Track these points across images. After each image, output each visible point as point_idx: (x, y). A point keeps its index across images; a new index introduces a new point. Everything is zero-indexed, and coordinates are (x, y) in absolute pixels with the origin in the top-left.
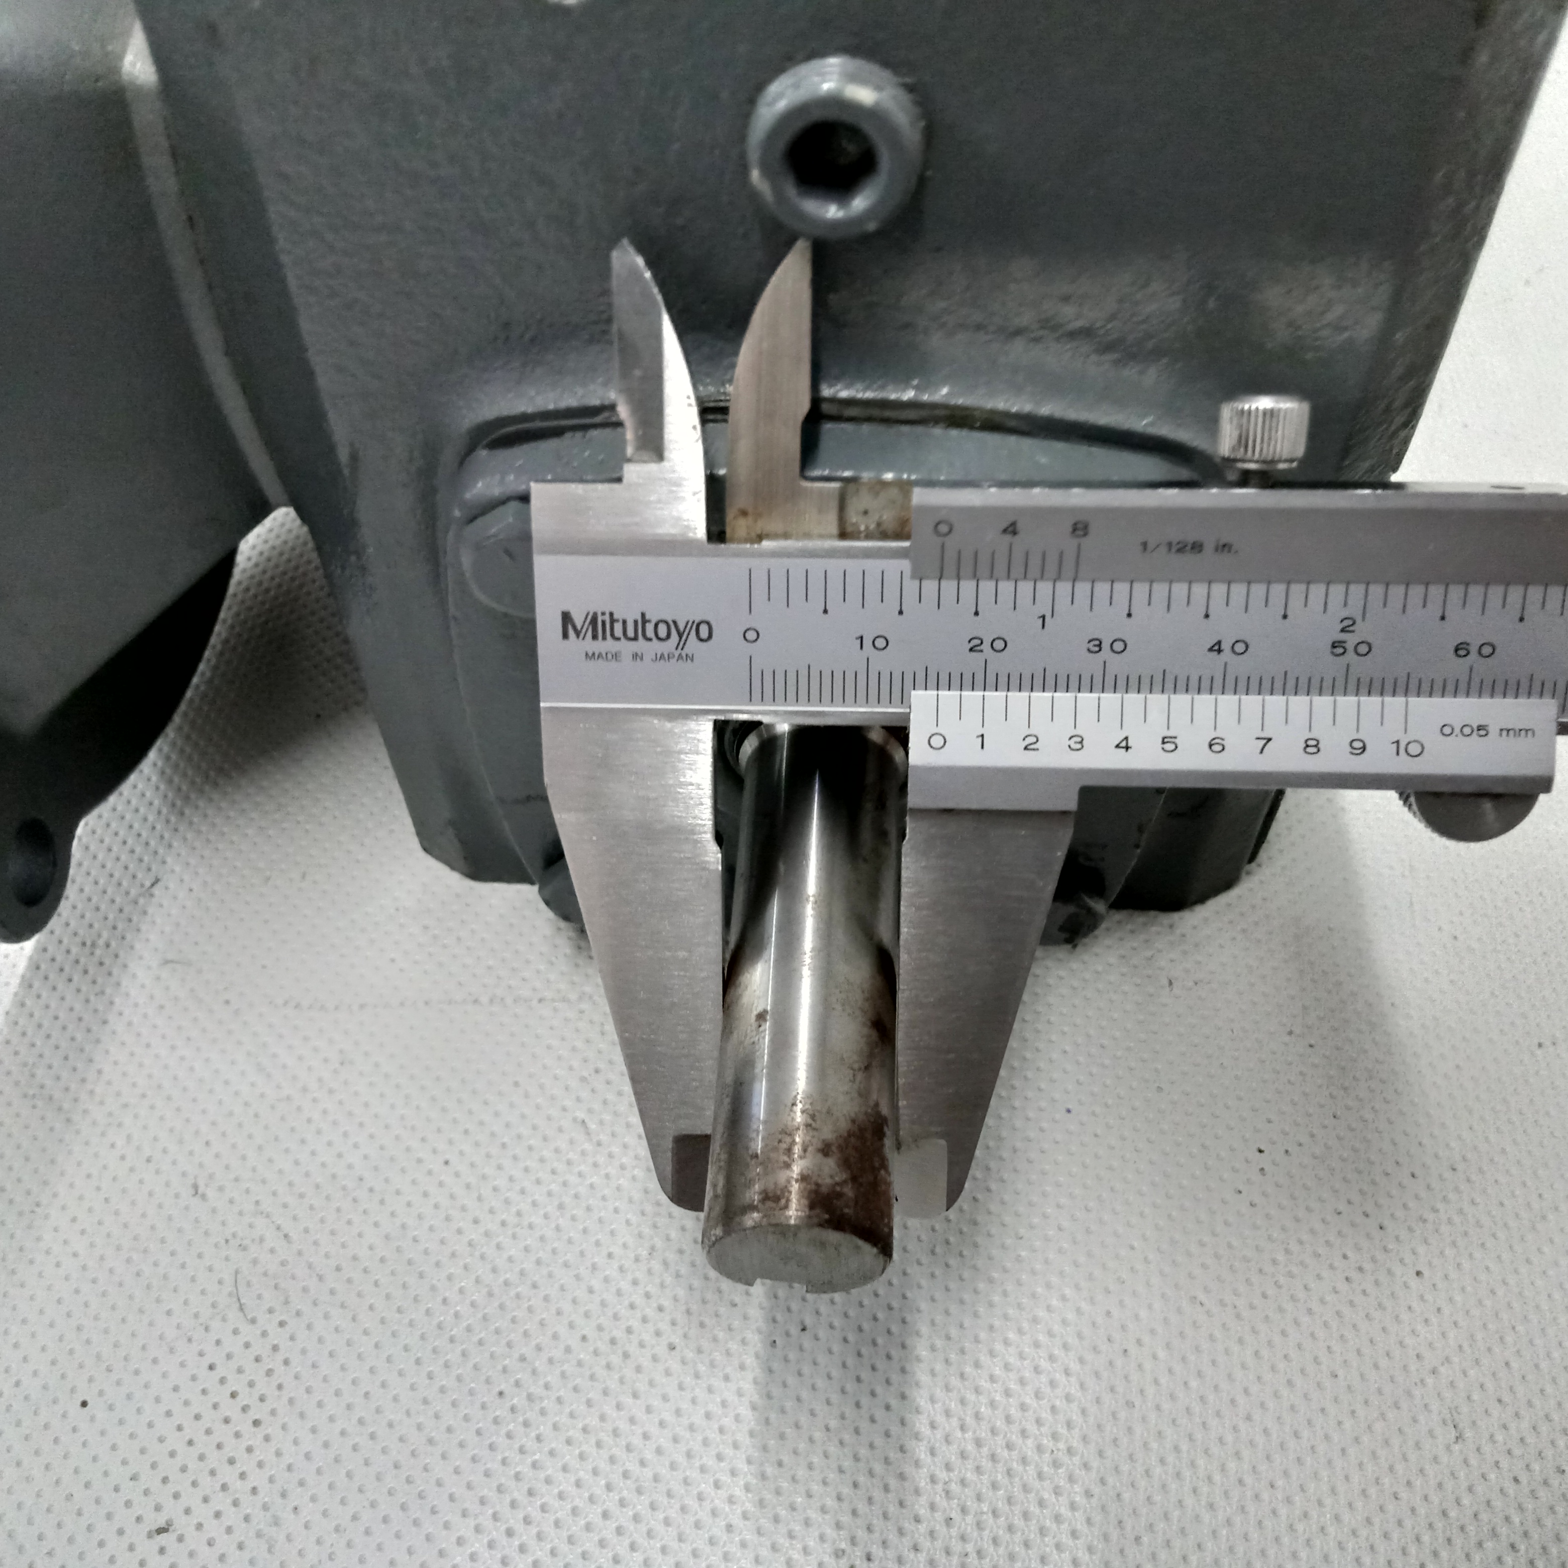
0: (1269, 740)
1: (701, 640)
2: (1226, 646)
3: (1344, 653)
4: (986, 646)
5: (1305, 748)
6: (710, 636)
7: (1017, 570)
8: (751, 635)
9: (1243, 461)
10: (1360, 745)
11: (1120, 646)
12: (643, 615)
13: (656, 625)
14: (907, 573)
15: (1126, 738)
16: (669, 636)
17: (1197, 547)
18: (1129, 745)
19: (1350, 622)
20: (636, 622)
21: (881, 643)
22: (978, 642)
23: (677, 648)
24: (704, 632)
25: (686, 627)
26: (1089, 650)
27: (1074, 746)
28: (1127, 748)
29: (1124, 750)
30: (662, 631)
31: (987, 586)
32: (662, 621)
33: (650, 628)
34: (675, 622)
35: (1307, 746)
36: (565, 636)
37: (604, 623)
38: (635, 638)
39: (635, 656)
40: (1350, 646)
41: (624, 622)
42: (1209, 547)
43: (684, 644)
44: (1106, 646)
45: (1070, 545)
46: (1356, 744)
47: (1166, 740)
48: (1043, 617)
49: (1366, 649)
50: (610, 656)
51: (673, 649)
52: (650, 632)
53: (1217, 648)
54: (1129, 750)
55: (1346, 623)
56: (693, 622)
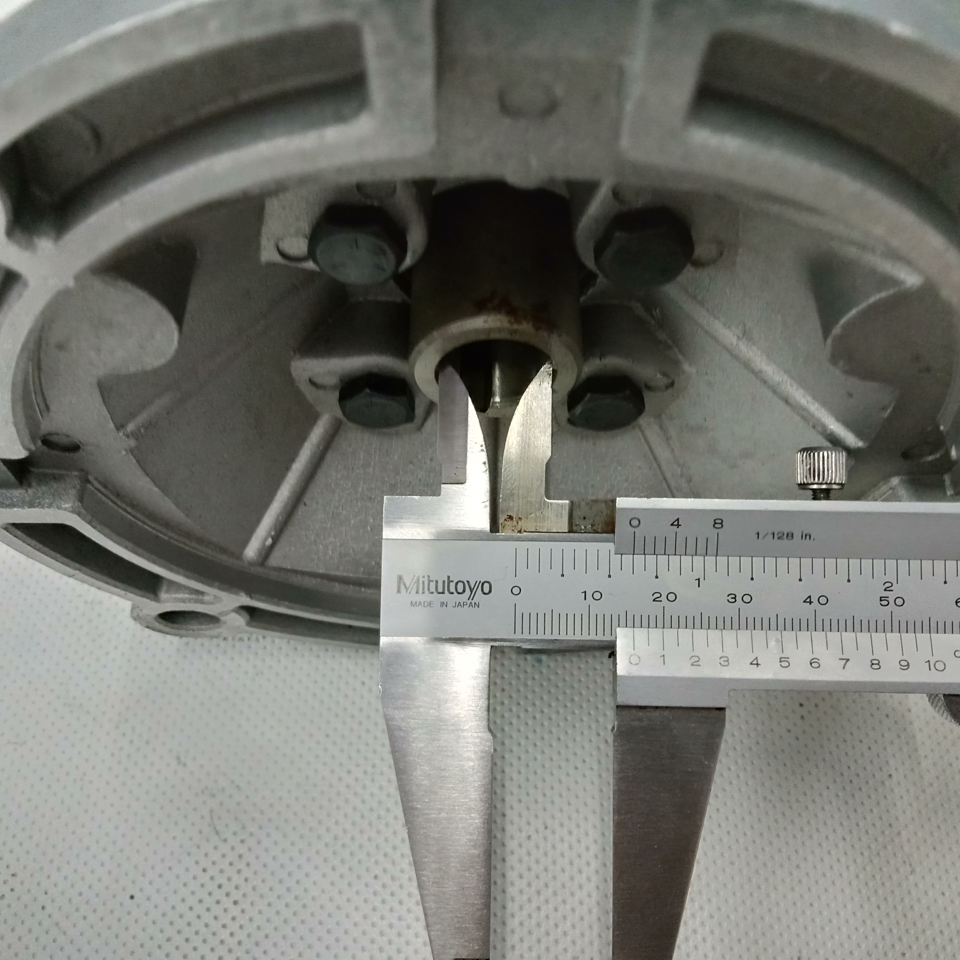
0: (848, 660)
1: (485, 594)
2: (814, 599)
3: (887, 605)
4: (664, 598)
5: (871, 666)
6: (490, 591)
7: (681, 549)
8: (516, 591)
9: (813, 484)
10: (906, 663)
11: (747, 599)
12: (449, 577)
13: (457, 584)
14: (613, 552)
15: (756, 658)
16: (464, 591)
17: (790, 536)
18: (759, 663)
19: (890, 585)
20: (444, 582)
21: (598, 595)
22: (659, 595)
23: (469, 599)
24: (486, 588)
25: (475, 586)
26: (728, 600)
27: (723, 663)
28: (757, 664)
29: (756, 666)
30: (460, 588)
31: (663, 559)
32: (460, 581)
33: (452, 586)
34: (468, 582)
35: (873, 664)
36: (399, 591)
37: (423, 582)
38: (443, 593)
39: (442, 604)
40: (891, 600)
41: (437, 582)
42: (797, 535)
43: (474, 596)
44: (739, 598)
45: (712, 533)
46: (903, 663)
47: (782, 660)
48: (699, 580)
49: (901, 602)
50: (426, 604)
51: (466, 600)
52: (452, 589)
53: (809, 600)
54: (759, 666)
55: (888, 585)
56: (480, 582)
